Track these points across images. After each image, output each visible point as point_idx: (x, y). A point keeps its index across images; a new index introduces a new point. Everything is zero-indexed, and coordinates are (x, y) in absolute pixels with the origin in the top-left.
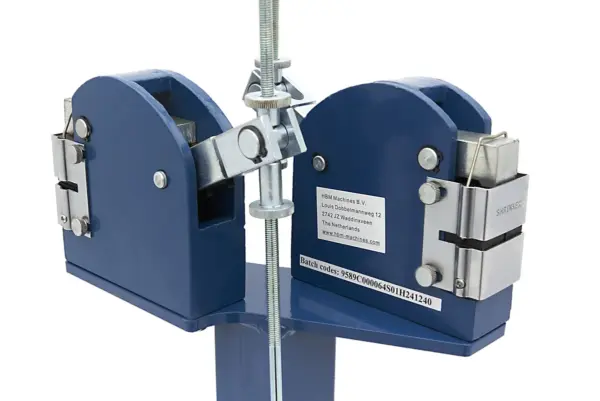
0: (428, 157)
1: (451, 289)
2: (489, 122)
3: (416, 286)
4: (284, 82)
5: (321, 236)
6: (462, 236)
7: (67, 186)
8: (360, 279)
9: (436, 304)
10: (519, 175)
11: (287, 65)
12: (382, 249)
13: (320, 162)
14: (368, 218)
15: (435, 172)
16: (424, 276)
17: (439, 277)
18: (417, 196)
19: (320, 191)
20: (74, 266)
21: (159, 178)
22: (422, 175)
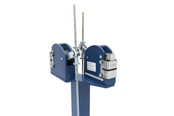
0: (101, 57)
1: (104, 77)
2: (112, 52)
3: (99, 77)
4: (85, 45)
5: (88, 69)
6: (105, 69)
7: (51, 60)
8: (93, 76)
9: (102, 80)
10: (115, 60)
11: (85, 42)
12: (95, 71)
13: (87, 57)
14: (94, 66)
15: (102, 59)
16: (100, 75)
17: (102, 76)
18: (99, 62)
19: (87, 62)
20: (52, 73)
21: (62, 59)
22: (100, 59)
